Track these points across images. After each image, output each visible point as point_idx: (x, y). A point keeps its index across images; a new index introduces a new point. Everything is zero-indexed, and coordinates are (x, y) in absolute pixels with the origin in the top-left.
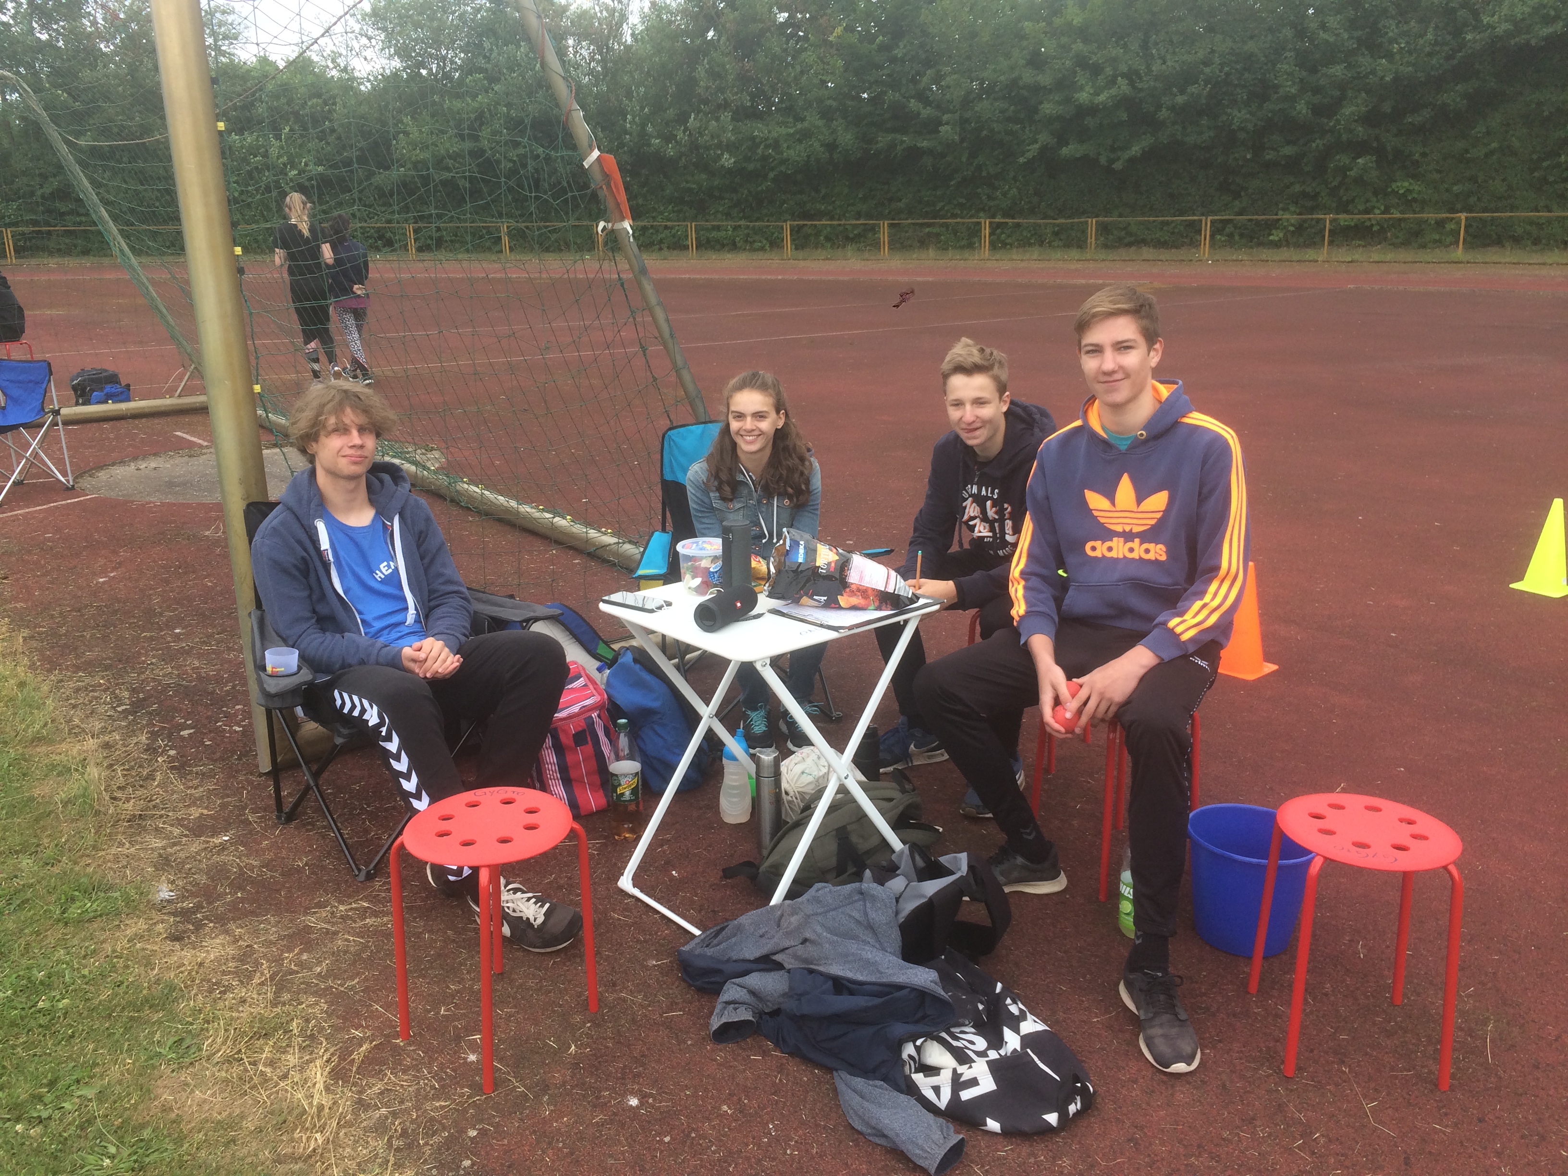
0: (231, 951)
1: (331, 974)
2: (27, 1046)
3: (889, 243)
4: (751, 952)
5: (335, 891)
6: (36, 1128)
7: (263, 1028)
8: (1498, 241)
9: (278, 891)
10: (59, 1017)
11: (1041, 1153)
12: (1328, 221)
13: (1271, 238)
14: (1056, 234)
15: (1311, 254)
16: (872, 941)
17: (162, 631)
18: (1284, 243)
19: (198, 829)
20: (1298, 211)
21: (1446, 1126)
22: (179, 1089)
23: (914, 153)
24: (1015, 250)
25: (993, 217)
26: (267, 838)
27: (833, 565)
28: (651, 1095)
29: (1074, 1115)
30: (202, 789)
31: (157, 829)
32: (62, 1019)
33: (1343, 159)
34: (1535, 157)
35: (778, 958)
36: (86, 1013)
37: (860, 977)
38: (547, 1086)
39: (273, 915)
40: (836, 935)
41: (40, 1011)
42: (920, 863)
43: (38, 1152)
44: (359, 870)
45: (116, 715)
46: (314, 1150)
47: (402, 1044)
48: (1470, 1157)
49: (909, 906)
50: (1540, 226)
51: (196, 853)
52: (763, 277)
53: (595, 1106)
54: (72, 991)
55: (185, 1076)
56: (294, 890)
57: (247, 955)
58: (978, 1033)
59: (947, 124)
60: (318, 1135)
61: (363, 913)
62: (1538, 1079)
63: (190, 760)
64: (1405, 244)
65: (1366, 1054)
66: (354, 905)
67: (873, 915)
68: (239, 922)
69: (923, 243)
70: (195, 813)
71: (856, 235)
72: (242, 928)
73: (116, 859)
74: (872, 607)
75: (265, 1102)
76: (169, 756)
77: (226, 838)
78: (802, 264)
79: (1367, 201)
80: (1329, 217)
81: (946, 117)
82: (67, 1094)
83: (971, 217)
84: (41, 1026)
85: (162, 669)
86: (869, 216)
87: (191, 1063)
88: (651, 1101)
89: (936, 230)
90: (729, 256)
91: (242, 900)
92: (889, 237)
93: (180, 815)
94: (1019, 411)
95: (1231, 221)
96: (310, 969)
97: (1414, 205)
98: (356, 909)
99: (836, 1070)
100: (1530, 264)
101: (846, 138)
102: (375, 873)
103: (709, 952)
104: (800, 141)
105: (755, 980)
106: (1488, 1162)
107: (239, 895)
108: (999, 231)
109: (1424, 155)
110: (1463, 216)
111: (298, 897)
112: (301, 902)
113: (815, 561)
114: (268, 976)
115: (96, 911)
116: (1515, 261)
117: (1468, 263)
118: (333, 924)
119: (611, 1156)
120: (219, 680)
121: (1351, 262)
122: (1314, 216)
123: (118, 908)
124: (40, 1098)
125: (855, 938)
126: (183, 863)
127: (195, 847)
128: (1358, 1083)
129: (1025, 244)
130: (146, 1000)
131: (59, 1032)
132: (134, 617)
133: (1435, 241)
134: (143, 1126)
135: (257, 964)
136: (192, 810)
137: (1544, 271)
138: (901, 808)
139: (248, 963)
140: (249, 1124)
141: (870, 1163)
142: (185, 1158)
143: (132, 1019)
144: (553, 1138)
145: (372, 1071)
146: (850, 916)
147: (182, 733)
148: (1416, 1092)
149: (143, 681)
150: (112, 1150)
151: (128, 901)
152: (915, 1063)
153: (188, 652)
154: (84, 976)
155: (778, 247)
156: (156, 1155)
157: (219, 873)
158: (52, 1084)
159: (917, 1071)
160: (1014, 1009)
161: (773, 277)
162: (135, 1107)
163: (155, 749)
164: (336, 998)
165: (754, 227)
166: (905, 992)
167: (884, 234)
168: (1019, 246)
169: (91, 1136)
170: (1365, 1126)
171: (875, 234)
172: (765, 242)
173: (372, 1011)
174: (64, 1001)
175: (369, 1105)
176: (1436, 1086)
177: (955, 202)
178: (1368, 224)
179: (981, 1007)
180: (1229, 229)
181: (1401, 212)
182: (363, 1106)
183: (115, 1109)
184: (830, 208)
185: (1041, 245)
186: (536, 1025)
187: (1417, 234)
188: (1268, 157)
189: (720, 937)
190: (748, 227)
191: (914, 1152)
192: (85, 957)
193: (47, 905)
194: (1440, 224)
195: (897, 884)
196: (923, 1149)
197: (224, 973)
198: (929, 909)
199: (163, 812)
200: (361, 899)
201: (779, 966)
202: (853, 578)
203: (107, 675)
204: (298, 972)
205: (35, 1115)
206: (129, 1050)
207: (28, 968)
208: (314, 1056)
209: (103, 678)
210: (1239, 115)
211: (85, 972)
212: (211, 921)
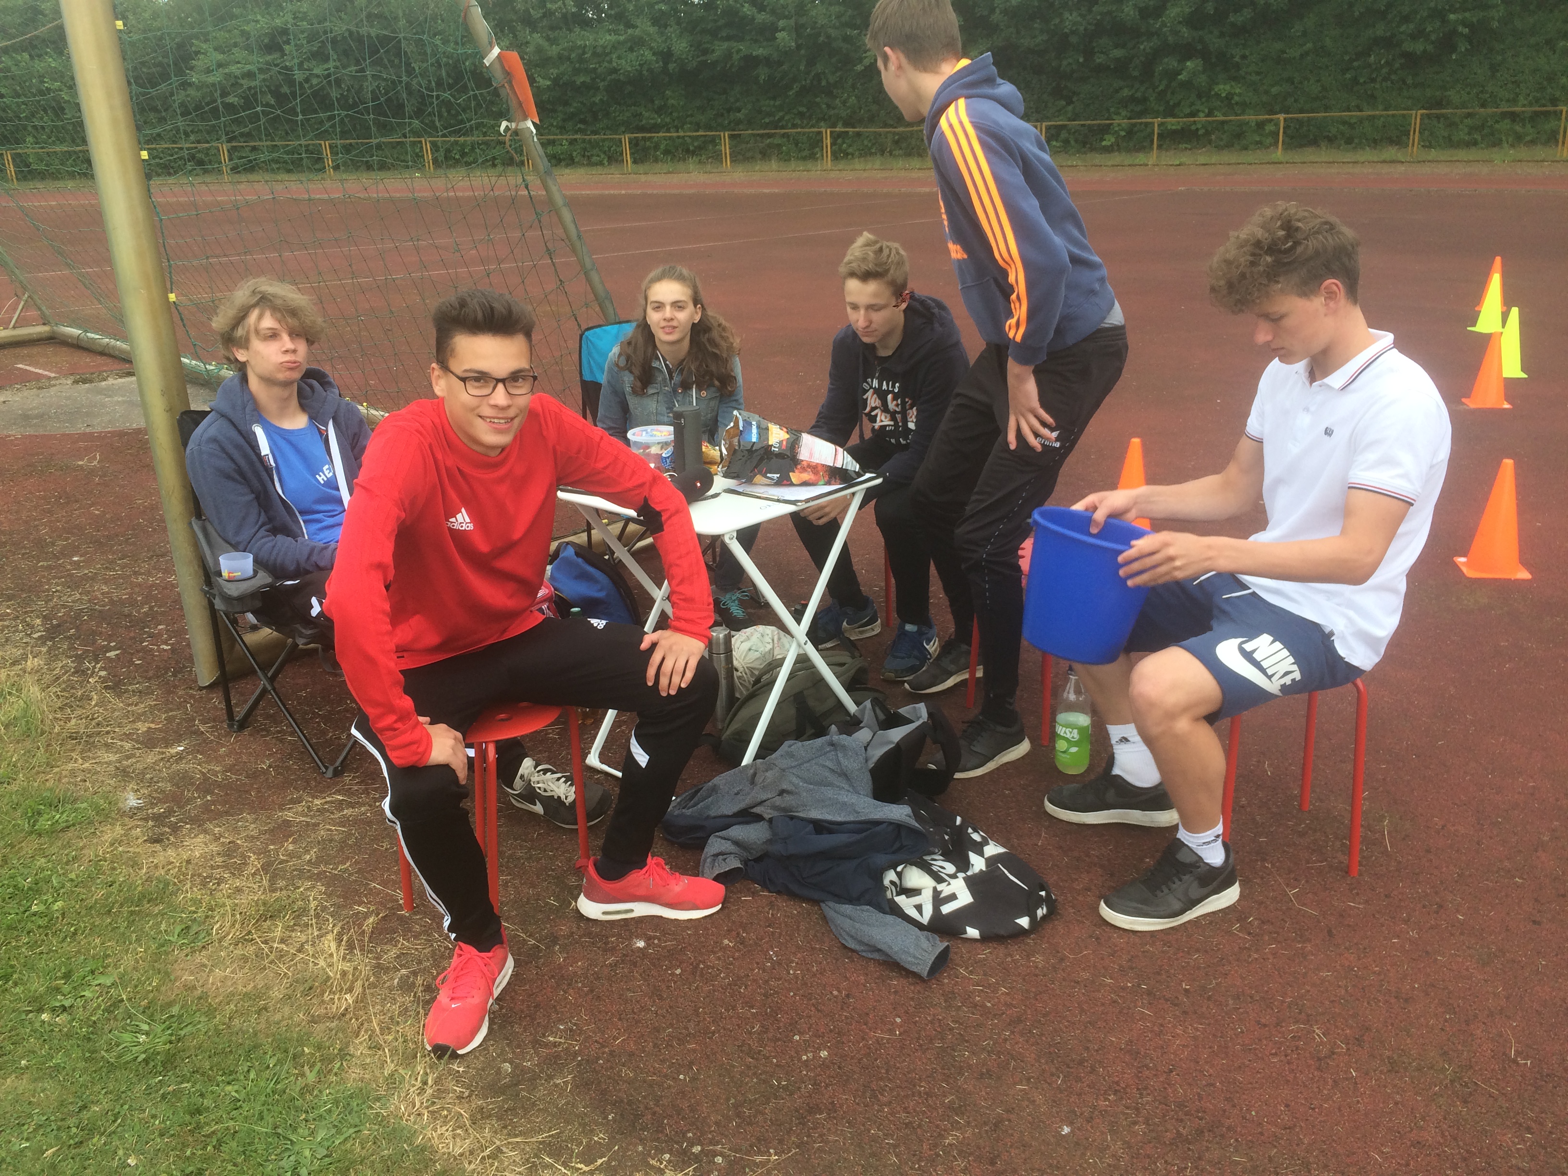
0: (214, 848)
1: (319, 860)
2: (31, 946)
3: (730, 154)
4: (729, 808)
5: (306, 788)
6: (61, 1016)
7: (268, 911)
8: (1313, 141)
9: (247, 792)
10: (58, 918)
11: (1015, 953)
12: (1156, 125)
13: (1104, 143)
14: (896, 142)
15: (1141, 158)
16: (846, 787)
17: (59, 560)
18: (1116, 148)
19: (149, 742)
20: (1129, 115)
21: (1359, 903)
22: (197, 970)
23: (751, 62)
24: (857, 160)
25: (834, 125)
26: (223, 746)
27: (784, 443)
28: (655, 937)
29: (1041, 918)
30: (143, 706)
31: (107, 745)
32: (60, 918)
33: (1171, 62)
34: (1347, 58)
35: (757, 810)
36: (83, 912)
37: (839, 819)
38: (556, 937)
39: (249, 814)
40: (811, 784)
41: (34, 914)
42: (882, 716)
43: (68, 1036)
44: (326, 768)
45: (33, 641)
46: (346, 1009)
47: (407, 915)
48: (1383, 925)
49: (877, 753)
50: (1352, 126)
51: (154, 763)
52: (607, 192)
53: (605, 950)
54: (64, 893)
55: (201, 958)
56: (263, 791)
57: (230, 851)
58: (947, 860)
59: (783, 29)
60: (348, 996)
61: (340, 805)
62: (1431, 861)
63: (124, 679)
64: (1229, 146)
65: (1285, 851)
66: (328, 799)
67: (844, 762)
68: (216, 822)
69: (765, 155)
70: (142, 727)
71: (696, 147)
72: (220, 827)
73: (73, 773)
74: (822, 482)
75: (286, 974)
76: (100, 677)
77: (182, 748)
78: (643, 178)
79: (1192, 104)
80: (1157, 121)
81: (781, 23)
82: (84, 984)
83: (813, 126)
84: (39, 927)
85: (70, 596)
86: (709, 128)
87: (204, 947)
88: (656, 941)
89: (777, 141)
90: (567, 171)
91: (213, 802)
92: (730, 148)
93: (127, 730)
94: (917, 305)
95: (1063, 127)
96: (300, 857)
97: (1236, 108)
98: (332, 802)
99: (823, 901)
100: (1343, 163)
101: (681, 46)
102: (341, 770)
103: (688, 812)
104: (631, 49)
105: (737, 832)
106: (1397, 929)
107: (209, 798)
108: (840, 141)
109: (1244, 57)
110: (1281, 117)
111: (269, 796)
112: (273, 801)
113: (768, 439)
114: (259, 866)
115: (67, 821)
116: (1331, 160)
117: (1287, 163)
118: (312, 817)
119: (628, 990)
120: (132, 603)
121: (1179, 165)
122: (1143, 120)
123: (89, 818)
124: (58, 990)
125: (830, 785)
126: (144, 774)
127: (151, 758)
128: (1279, 875)
129: (866, 153)
130: (143, 896)
131: (60, 930)
132: (26, 548)
133: (1257, 143)
134: (170, 1004)
135: (244, 857)
136: (139, 725)
137: (1357, 170)
138: (853, 671)
139: (235, 857)
140: (277, 993)
141: (867, 975)
142: (221, 1027)
143: (132, 913)
144: (572, 980)
145: (383, 939)
146: (824, 766)
147: (108, 655)
148: (1331, 879)
149: (52, 608)
150: (145, 1027)
151: (99, 811)
152: (896, 888)
153: (94, 578)
154: (72, 880)
155: (616, 161)
156: (189, 1028)
157: (183, 780)
158: (67, 976)
159: (898, 894)
160: (976, 837)
161: (616, 192)
162: (158, 989)
163: (83, 671)
164: (331, 881)
165: (590, 140)
166: (884, 825)
167: (725, 147)
168: (861, 156)
169: (120, 1017)
170: (1291, 909)
171: (716, 145)
172: (602, 156)
173: (371, 889)
174: (58, 903)
175: (388, 968)
176: (1347, 873)
177: (795, 111)
178: (1193, 128)
179: (947, 837)
180: (1064, 135)
181: (1224, 115)
182: (382, 969)
183: (138, 992)
184: (668, 120)
185: (882, 155)
186: (534, 888)
187: (1239, 136)
188: (1098, 61)
189: (696, 799)
190: (584, 141)
191: (907, 960)
192: (67, 863)
193: (13, 819)
194: (1261, 125)
195: (864, 735)
196: (915, 957)
197: (212, 867)
198: (896, 754)
199: (108, 729)
200: (334, 793)
201: (759, 818)
202: (804, 455)
203: (13, 605)
204: (287, 861)
205: (58, 1004)
206: (138, 940)
207: (11, 878)
208: (324, 931)
209: (8, 607)
210: (1070, 18)
211: (73, 876)
212: (187, 823)
